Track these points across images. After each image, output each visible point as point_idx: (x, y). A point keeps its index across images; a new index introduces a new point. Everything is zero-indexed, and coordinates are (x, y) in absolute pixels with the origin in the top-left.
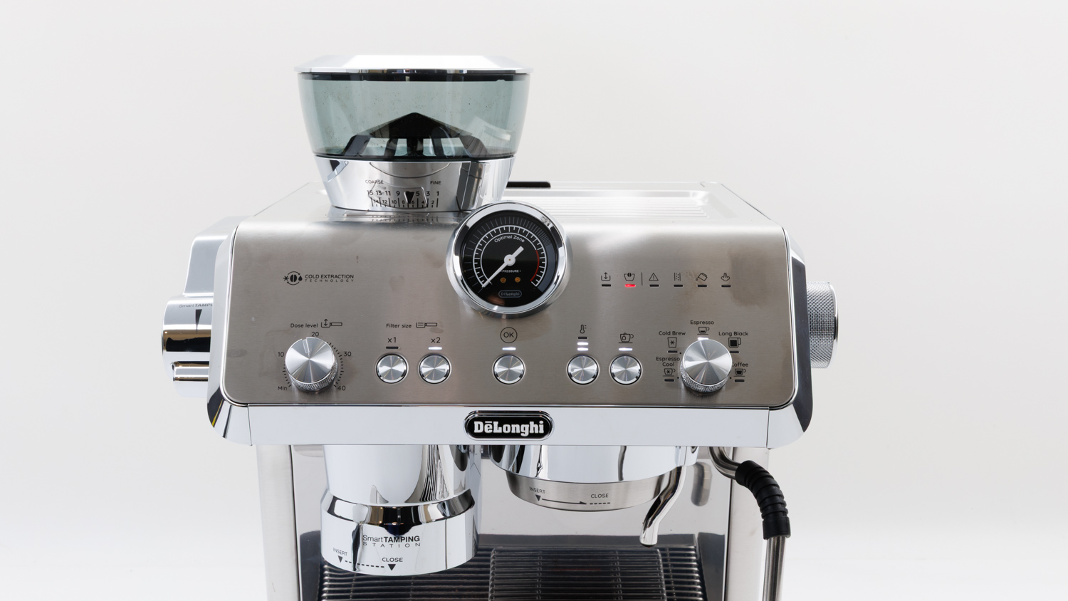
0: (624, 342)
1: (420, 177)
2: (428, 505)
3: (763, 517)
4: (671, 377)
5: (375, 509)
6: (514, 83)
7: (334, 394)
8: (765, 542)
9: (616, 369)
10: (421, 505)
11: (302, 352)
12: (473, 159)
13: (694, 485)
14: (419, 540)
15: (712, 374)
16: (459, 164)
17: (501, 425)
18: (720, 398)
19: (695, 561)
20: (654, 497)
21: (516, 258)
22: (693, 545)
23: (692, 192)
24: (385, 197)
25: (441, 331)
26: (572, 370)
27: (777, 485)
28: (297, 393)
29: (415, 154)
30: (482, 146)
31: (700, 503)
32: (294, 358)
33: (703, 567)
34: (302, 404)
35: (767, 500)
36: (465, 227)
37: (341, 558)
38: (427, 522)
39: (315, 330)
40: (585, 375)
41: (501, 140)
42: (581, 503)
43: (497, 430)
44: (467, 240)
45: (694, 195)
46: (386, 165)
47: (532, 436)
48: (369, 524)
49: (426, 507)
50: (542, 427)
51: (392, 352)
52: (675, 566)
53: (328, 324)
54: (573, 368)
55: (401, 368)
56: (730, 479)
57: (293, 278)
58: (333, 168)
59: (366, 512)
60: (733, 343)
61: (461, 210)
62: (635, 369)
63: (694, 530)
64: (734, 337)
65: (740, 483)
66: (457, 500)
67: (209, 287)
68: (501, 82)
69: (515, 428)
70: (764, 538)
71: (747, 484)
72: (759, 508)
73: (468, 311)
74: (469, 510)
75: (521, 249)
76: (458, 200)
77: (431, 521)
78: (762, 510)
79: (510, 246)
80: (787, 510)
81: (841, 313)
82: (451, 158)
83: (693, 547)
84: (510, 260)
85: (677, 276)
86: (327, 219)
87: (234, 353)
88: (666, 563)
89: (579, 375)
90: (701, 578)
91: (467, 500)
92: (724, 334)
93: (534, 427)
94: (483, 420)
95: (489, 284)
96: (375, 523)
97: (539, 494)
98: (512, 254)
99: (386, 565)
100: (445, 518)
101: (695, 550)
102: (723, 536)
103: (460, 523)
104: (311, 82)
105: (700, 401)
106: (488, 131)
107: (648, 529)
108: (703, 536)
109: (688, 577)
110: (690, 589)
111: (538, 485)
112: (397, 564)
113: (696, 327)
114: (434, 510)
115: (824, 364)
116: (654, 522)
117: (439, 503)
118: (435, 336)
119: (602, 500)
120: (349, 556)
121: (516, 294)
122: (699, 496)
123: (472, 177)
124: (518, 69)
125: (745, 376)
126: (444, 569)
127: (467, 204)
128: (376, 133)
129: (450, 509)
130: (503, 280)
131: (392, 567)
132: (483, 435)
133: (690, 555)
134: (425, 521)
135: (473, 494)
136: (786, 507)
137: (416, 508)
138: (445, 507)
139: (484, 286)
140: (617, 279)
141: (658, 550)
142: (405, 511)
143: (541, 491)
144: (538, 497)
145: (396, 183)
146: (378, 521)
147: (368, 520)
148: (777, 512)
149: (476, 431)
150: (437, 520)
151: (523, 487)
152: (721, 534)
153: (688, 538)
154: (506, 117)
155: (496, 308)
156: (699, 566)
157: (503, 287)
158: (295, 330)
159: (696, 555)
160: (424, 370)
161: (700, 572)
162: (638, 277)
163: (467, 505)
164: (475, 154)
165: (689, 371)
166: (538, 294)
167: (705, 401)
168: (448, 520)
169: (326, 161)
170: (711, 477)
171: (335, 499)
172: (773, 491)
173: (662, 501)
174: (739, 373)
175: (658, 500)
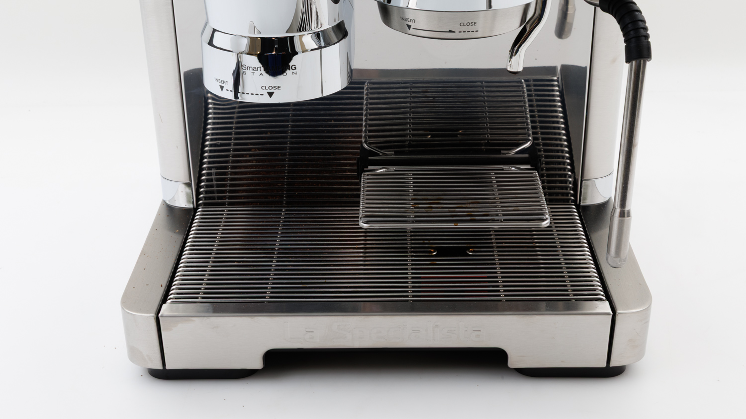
2: (304, 35)
3: (625, 41)
5: (253, 40)
8: (627, 66)
10: (296, 35)
13: (558, 18)
14: (295, 68)
19: (557, 91)
20: (521, 26)
22: (555, 76)
27: (639, 11)
31: (563, 36)
33: (565, 97)
35: (630, 25)
37: (222, 88)
38: (303, 52)
42: (450, 31)
48: (248, 54)
49: (301, 36)
52: (538, 95)
56: (593, 7)
59: (244, 44)
63: (557, 62)
65: (604, 10)
66: (331, 30)
70: (626, 62)
71: (610, 10)
72: (622, 33)
74: (343, 40)
77: (307, 51)
78: (624, 35)
80: (648, 35)
83: (555, 78)
88: (530, 93)
90: (563, 107)
91: (341, 31)
96: (253, 53)
97: (409, 23)
99: (265, 92)
100: (320, 48)
101: (558, 81)
102: (586, 68)
103: (334, 53)
107: (513, 58)
108: (565, 68)
109: (551, 106)
110: (553, 117)
111: (409, 15)
112: (276, 91)
114: (308, 41)
116: (520, 49)
117: (314, 33)
119: (471, 28)
120: (230, 85)
122: (562, 29)
126: (320, 96)
129: (324, 39)
131: (271, 94)
133: (553, 86)
134: (301, 51)
135: (346, 26)
136: (648, 32)
137: (292, 38)
138: (319, 38)
141: (523, 81)
142: (282, 41)
143: (411, 21)
144: (409, 27)
146: (256, 51)
147: (247, 51)
148: (639, 36)
150: (312, 50)
151: (395, 18)
152: (583, 65)
153: (551, 70)
156: (561, 96)
159: (558, 86)
161: (562, 101)
163: (341, 37)
168: (323, 49)
170: (575, 11)
171: (214, 30)
172: (636, 16)
173: (528, 29)
175: (524, 30)
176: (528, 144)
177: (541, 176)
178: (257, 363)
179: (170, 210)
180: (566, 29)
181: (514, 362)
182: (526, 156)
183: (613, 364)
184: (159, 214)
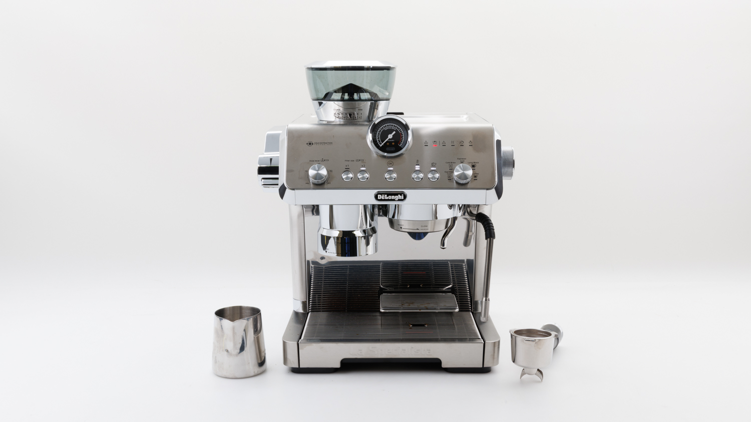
0: (433, 166)
1: (354, 108)
3: (485, 232)
4: (450, 179)
5: (339, 232)
6: (390, 71)
7: (326, 186)
9: (430, 176)
11: (314, 169)
12: (375, 101)
15: (466, 177)
16: (369, 103)
17: (388, 196)
18: (469, 186)
21: (393, 136)
23: (461, 116)
24: (341, 116)
25: (365, 163)
26: (414, 176)
28: (312, 185)
29: (351, 99)
30: (378, 96)
32: (312, 172)
34: (314, 189)
35: (487, 225)
36: (374, 123)
37: (326, 252)
39: (319, 162)
40: (418, 178)
41: (385, 94)
42: (417, 229)
43: (386, 198)
44: (374, 130)
45: (462, 117)
46: (341, 103)
47: (399, 200)
50: (403, 197)
51: (347, 170)
53: (323, 160)
54: (414, 175)
55: (351, 175)
57: (310, 144)
58: (320, 105)
60: (473, 166)
61: (370, 119)
62: (437, 175)
64: (473, 164)
66: (370, 230)
67: (277, 150)
68: (385, 71)
69: (393, 197)
70: (486, 240)
71: (479, 221)
72: (484, 229)
73: (375, 155)
74: (374, 235)
75: (394, 132)
76: (369, 117)
79: (390, 131)
81: (516, 158)
82: (366, 100)
83: (464, 264)
84: (390, 136)
85: (452, 142)
86: (317, 123)
87: (289, 171)
89: (417, 178)
91: (374, 231)
92: (470, 163)
93: (400, 197)
94: (381, 194)
95: (383, 146)
98: (391, 134)
104: (311, 71)
105: (461, 187)
106: (380, 91)
111: (401, 222)
113: (459, 160)
115: (510, 178)
118: (363, 164)
119: (426, 228)
121: (393, 149)
123: (374, 109)
124: (391, 66)
125: (478, 178)
127: (372, 118)
128: (335, 92)
130: (388, 144)
132: (381, 200)
135: (376, 229)
139: (381, 146)
140: (430, 143)
141: (449, 262)
143: (402, 225)
144: (401, 227)
145: (344, 110)
147: (337, 236)
148: (490, 230)
149: (379, 198)
151: (395, 225)
154: (387, 86)
155: (386, 154)
156: (466, 271)
157: (388, 146)
158: (311, 162)
160: (360, 177)
162: (438, 142)
164: (376, 99)
165: (457, 176)
166: (401, 149)
167: (463, 187)
169: (317, 102)
172: (489, 223)
174: (475, 177)
175: (447, 231)
176: (451, 286)
177: (456, 297)
178: (338, 365)
179: (296, 314)
180: (468, 242)
181: (444, 365)
182: (450, 290)
183: (485, 366)
184: (292, 314)
